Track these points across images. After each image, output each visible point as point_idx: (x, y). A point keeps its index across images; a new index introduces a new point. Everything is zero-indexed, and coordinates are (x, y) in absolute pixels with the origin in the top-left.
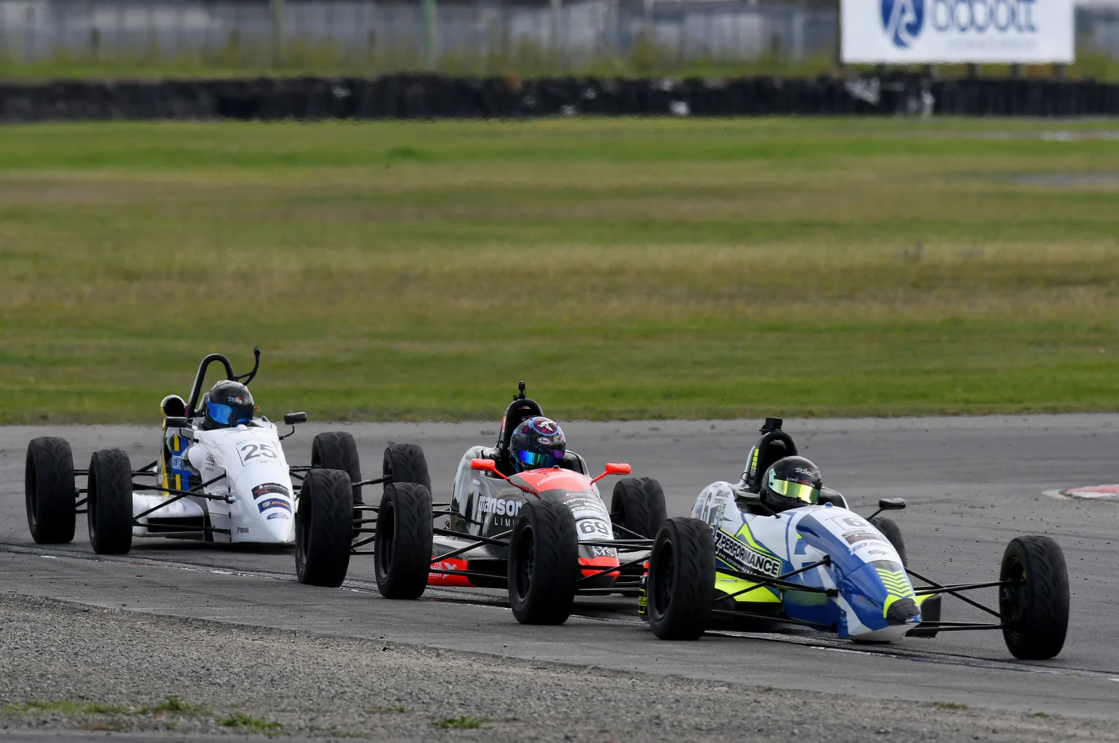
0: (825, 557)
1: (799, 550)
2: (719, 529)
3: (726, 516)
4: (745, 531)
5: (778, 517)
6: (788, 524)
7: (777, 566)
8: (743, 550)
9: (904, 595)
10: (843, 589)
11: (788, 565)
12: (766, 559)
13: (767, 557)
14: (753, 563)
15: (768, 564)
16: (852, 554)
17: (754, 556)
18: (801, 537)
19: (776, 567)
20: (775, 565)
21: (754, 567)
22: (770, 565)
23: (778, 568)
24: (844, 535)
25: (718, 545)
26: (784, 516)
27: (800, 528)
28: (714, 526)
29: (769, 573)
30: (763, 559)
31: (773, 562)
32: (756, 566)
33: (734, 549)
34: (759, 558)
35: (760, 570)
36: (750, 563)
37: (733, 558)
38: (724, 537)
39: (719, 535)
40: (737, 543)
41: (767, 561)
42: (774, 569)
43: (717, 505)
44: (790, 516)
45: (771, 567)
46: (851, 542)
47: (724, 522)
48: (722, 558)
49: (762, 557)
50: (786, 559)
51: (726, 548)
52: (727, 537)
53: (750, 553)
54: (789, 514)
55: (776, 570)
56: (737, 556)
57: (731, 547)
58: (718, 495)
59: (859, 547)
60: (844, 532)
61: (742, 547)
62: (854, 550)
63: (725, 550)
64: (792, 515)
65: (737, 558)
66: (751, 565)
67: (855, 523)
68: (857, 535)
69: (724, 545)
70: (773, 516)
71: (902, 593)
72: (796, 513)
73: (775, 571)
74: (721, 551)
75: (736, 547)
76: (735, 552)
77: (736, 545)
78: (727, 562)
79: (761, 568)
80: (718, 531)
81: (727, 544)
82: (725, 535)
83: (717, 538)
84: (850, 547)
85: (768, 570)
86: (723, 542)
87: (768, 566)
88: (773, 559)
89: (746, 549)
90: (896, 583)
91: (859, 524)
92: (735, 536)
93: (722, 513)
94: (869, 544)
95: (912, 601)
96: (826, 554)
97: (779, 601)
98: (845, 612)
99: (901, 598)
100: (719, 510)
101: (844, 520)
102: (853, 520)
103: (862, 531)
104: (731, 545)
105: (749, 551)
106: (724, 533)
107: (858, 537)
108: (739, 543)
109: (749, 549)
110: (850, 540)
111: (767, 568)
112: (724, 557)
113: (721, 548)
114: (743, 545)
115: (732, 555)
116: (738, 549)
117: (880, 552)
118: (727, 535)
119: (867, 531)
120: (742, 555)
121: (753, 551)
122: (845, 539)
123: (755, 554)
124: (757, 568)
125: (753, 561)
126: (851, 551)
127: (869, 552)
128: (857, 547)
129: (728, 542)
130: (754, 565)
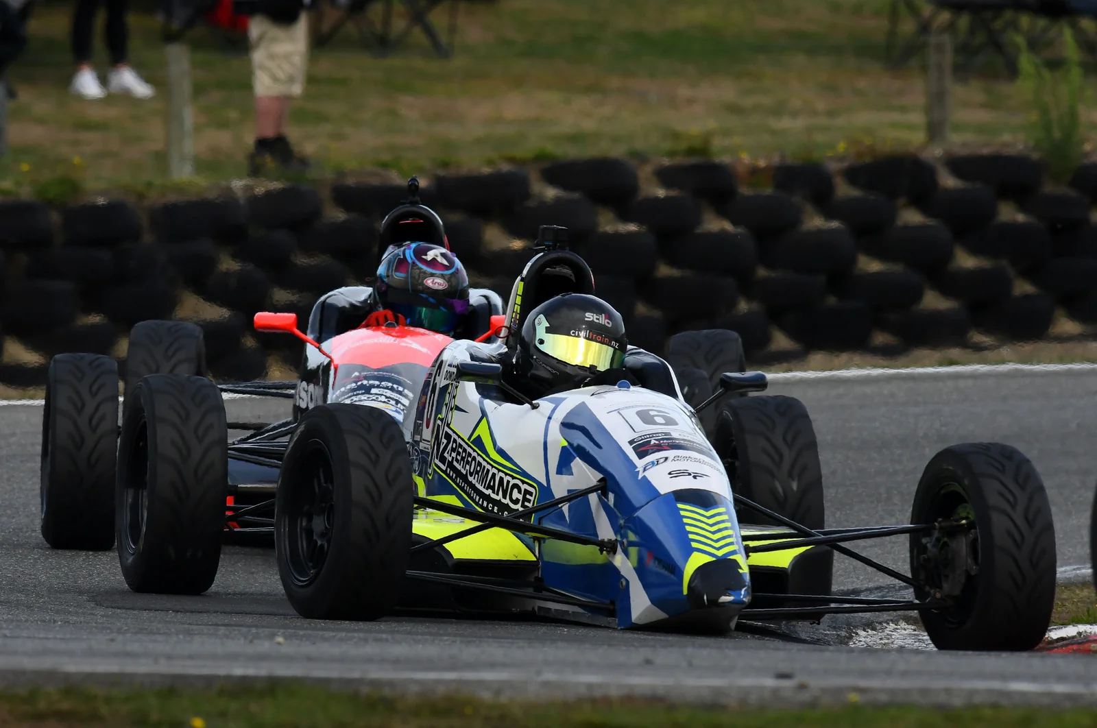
0: (600, 481)
1: (564, 466)
2: (448, 425)
3: (458, 402)
4: (482, 431)
5: (534, 407)
6: (550, 418)
7: (531, 494)
8: (480, 464)
9: (720, 553)
10: (625, 541)
11: (545, 490)
12: (513, 482)
13: (514, 478)
14: (492, 488)
15: (515, 491)
16: (640, 477)
17: (494, 475)
18: (566, 444)
19: (528, 496)
20: (527, 492)
21: (493, 496)
22: (520, 492)
23: (532, 499)
24: (631, 442)
25: (446, 455)
26: (545, 404)
27: (566, 425)
28: (442, 420)
29: (518, 507)
30: (508, 482)
31: (524, 487)
32: (498, 494)
33: (468, 462)
34: (501, 479)
35: (503, 501)
36: (487, 489)
37: (464, 478)
38: (455, 441)
39: (448, 437)
40: (471, 451)
41: (515, 486)
42: (525, 499)
43: (448, 382)
44: (554, 405)
45: (520, 497)
46: (641, 455)
47: (456, 412)
48: (451, 478)
49: (506, 478)
50: (545, 484)
51: (457, 461)
52: (459, 441)
53: (488, 471)
54: (551, 401)
55: (529, 501)
56: (471, 474)
57: (463, 459)
60: (633, 436)
61: (479, 459)
62: (645, 470)
63: (455, 463)
64: (557, 403)
65: (470, 479)
66: (489, 492)
67: (656, 418)
68: (653, 442)
69: (454, 455)
70: (527, 406)
71: (719, 549)
72: (564, 399)
73: (526, 504)
74: (451, 465)
75: (470, 459)
77: (470, 455)
78: (457, 485)
79: (504, 497)
80: (446, 429)
82: (456, 437)
83: (445, 441)
84: (640, 463)
85: (516, 502)
86: (453, 450)
87: (516, 495)
88: (523, 482)
89: (484, 463)
90: (710, 532)
91: (664, 422)
92: (469, 439)
93: (454, 397)
94: (676, 458)
95: (735, 564)
96: (602, 476)
97: (532, 558)
98: (628, 582)
99: (714, 559)
100: (449, 391)
101: (638, 413)
102: (656, 413)
103: (666, 434)
104: (464, 456)
105: (488, 467)
106: (454, 432)
107: (655, 445)
108: (474, 451)
109: (488, 463)
110: (643, 449)
111: (514, 498)
112: (454, 477)
113: (450, 459)
114: (479, 455)
115: (464, 473)
116: (474, 462)
117: (690, 474)
118: (459, 437)
119: (675, 435)
120: (477, 472)
121: (493, 466)
122: (633, 448)
123: (496, 471)
124: (499, 497)
125: (492, 484)
126: (639, 471)
127: (670, 474)
128: (653, 463)
129: (460, 450)
130: (493, 493)
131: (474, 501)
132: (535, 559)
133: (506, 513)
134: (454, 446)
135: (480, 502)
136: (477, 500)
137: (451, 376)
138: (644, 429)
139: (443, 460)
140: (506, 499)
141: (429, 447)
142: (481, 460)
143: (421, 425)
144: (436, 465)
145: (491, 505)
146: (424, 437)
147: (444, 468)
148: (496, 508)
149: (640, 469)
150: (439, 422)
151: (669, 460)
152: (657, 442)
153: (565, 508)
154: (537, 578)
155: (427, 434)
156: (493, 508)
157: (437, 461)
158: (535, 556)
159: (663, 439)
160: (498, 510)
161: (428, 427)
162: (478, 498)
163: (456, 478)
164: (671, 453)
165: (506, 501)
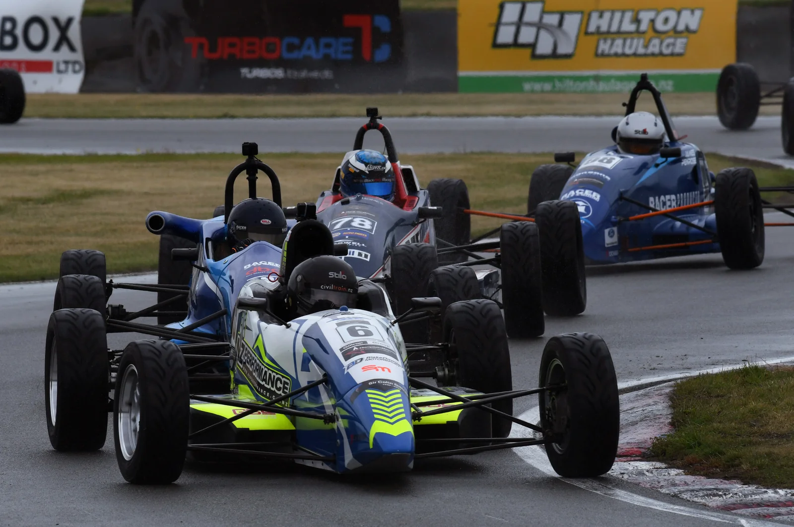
0: (323, 376)
1: (305, 366)
2: (243, 339)
3: (248, 324)
4: (259, 343)
5: (288, 327)
6: (297, 333)
7: (287, 384)
8: (258, 365)
9: (392, 421)
11: (295, 382)
12: (277, 376)
13: (277, 374)
14: (265, 380)
15: (279, 382)
16: (345, 373)
17: (266, 372)
18: (306, 351)
19: (286, 386)
20: (285, 383)
21: (266, 386)
22: (281, 383)
23: (288, 387)
24: (341, 349)
25: (242, 358)
26: (294, 324)
27: (306, 338)
28: (240, 335)
29: (280, 393)
31: (283, 379)
32: (268, 385)
33: (253, 363)
35: (272, 389)
36: (263, 381)
37: (251, 374)
38: (246, 349)
39: (243, 346)
40: (254, 356)
41: (278, 379)
42: (285, 388)
44: (299, 325)
45: (282, 386)
46: (347, 358)
47: (246, 330)
49: (273, 374)
50: (295, 378)
51: (247, 362)
52: (248, 349)
53: (263, 369)
54: (297, 322)
55: (287, 389)
56: (254, 371)
57: (250, 361)
59: (354, 363)
60: (343, 345)
61: (257, 361)
62: (348, 368)
63: (247, 364)
64: (301, 323)
65: (254, 374)
67: (359, 332)
68: (355, 348)
69: (246, 358)
70: (284, 326)
71: (391, 417)
72: (305, 320)
73: (285, 390)
74: (245, 365)
75: (254, 361)
76: (253, 367)
77: (253, 358)
78: (248, 378)
79: (273, 386)
80: (242, 341)
81: (248, 357)
82: (247, 347)
83: (241, 349)
84: (345, 363)
85: (279, 389)
86: (246, 355)
87: (279, 385)
88: (283, 377)
89: (260, 364)
90: (386, 407)
91: (363, 334)
92: (253, 348)
93: (246, 321)
94: (369, 359)
96: (324, 373)
98: (341, 442)
100: (243, 317)
101: (348, 329)
103: (364, 342)
104: (251, 359)
105: (263, 367)
106: (246, 343)
107: (356, 350)
108: (256, 356)
109: (263, 364)
110: (348, 354)
111: (278, 387)
112: (246, 373)
113: (245, 361)
114: (258, 359)
115: (251, 370)
116: (255, 363)
119: (369, 343)
120: (257, 370)
121: (265, 366)
122: (342, 353)
123: (267, 370)
125: (265, 378)
126: (345, 369)
127: (363, 368)
128: (353, 363)
129: (249, 355)
130: (266, 383)
131: (256, 389)
132: (295, 429)
133: (273, 396)
134: (246, 353)
135: (260, 390)
136: (258, 388)
138: (350, 339)
139: (241, 361)
142: (259, 362)
144: (238, 365)
145: (265, 392)
148: (268, 393)
149: (345, 367)
151: (364, 360)
152: (358, 349)
153: (306, 394)
156: (266, 394)
157: (239, 362)
158: (294, 425)
159: (362, 346)
160: (269, 395)
163: (248, 373)
164: (364, 356)
165: (274, 389)
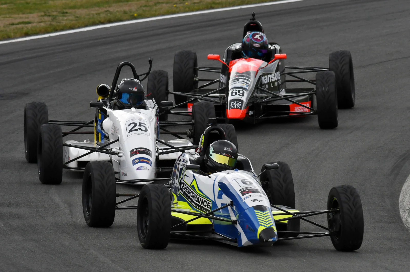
0: (231, 202)
1: (220, 197)
2: (183, 180)
3: (186, 174)
4: (194, 183)
5: (210, 177)
6: (215, 181)
7: (210, 204)
8: (194, 194)
9: (268, 226)
10: (239, 221)
11: (214, 204)
12: (204, 200)
13: (204, 199)
14: (198, 201)
15: (205, 202)
16: (243, 202)
17: (198, 197)
18: (220, 190)
19: (209, 204)
20: (208, 203)
21: (198, 204)
22: (206, 203)
23: (210, 205)
24: (240, 190)
25: (183, 189)
26: (213, 176)
27: (220, 184)
28: (181, 178)
30: (203, 200)
31: (208, 202)
32: (200, 203)
33: (190, 193)
34: (201, 199)
35: (201, 205)
36: (196, 201)
37: (189, 197)
38: (186, 185)
39: (183, 184)
40: (191, 189)
41: (205, 201)
42: (208, 205)
43: (183, 167)
44: (215, 177)
45: (207, 204)
46: (243, 195)
47: (185, 177)
49: (202, 199)
50: (214, 201)
51: (187, 191)
52: (187, 185)
53: (196, 196)
55: (209, 206)
56: (191, 196)
57: (188, 191)
58: (183, 161)
59: (247, 197)
60: (240, 188)
61: (193, 192)
62: (244, 200)
63: (186, 192)
64: (217, 176)
65: (191, 198)
66: (197, 202)
67: (246, 182)
68: (246, 190)
69: (185, 189)
70: (207, 177)
71: (267, 224)
72: (219, 175)
73: (208, 206)
74: (184, 192)
75: (191, 192)
76: (190, 194)
77: (191, 190)
78: (187, 199)
79: (202, 204)
80: (183, 181)
81: (187, 189)
82: (186, 184)
83: (182, 185)
84: (243, 197)
85: (205, 206)
86: (185, 188)
87: (205, 204)
88: (207, 200)
89: (195, 194)
90: (264, 219)
91: (249, 183)
92: (190, 185)
93: (185, 172)
94: (254, 195)
95: (272, 229)
96: (231, 200)
97: (211, 223)
98: (240, 233)
99: (266, 228)
100: (183, 170)
101: (242, 181)
102: (246, 180)
103: (250, 187)
104: (189, 190)
105: (196, 195)
106: (185, 183)
107: (247, 191)
108: (192, 189)
109: (196, 194)
110: (243, 193)
111: (205, 205)
112: (186, 196)
113: (184, 191)
114: (193, 191)
115: (189, 195)
116: (192, 193)
117: (258, 201)
118: (187, 184)
119: (253, 188)
120: (193, 196)
121: (198, 195)
122: (240, 192)
123: (199, 196)
124: (200, 204)
125: (198, 200)
126: (242, 200)
127: (252, 201)
129: (187, 188)
130: (198, 203)
131: (193, 205)
132: (212, 223)
133: (202, 209)
134: (186, 187)
135: (195, 205)
136: (193, 204)
137: (183, 165)
138: (244, 186)
139: (182, 191)
140: (202, 205)
141: (178, 186)
142: (194, 193)
143: (175, 178)
144: (180, 192)
145: (198, 206)
146: (176, 182)
147: (183, 193)
148: (199, 207)
149: (243, 199)
150: (180, 179)
151: (251, 196)
152: (247, 190)
154: (213, 229)
155: (177, 181)
156: (198, 207)
157: (180, 191)
158: (212, 222)
159: (249, 189)
160: (200, 208)
161: (177, 179)
162: (194, 204)
163: (186, 197)
164: (252, 194)
165: (202, 206)
